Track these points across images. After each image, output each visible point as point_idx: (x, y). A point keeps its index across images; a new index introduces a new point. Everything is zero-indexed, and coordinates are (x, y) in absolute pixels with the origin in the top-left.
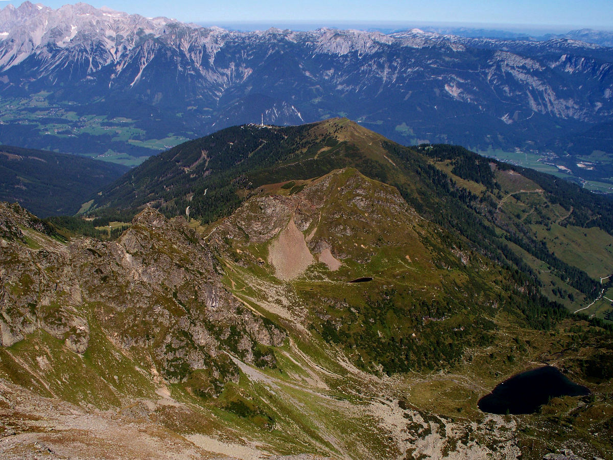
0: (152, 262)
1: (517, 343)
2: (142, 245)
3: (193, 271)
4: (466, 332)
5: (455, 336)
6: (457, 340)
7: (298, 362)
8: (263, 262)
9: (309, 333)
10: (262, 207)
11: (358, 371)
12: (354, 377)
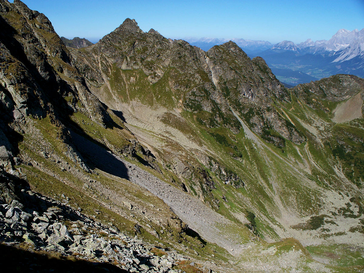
0: (219, 64)
2: (216, 54)
3: (240, 74)
7: (302, 155)
8: (328, 111)
9: (323, 146)
10: (341, 81)
11: (345, 178)
12: (337, 178)
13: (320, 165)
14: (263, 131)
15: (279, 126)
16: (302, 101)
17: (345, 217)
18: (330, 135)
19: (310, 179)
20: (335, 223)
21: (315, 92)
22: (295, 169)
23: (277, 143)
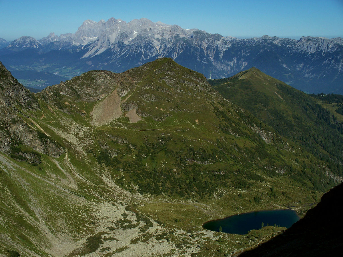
1: (272, 191)
4: (225, 176)
5: (213, 177)
6: (215, 180)
7: (64, 169)
8: (85, 114)
9: (86, 154)
10: (94, 78)
11: (116, 186)
12: (107, 188)
13: (86, 177)
14: (11, 148)
15: (31, 139)
16: (53, 107)
17: (123, 230)
18: (92, 141)
19: (77, 195)
20: (115, 239)
21: (68, 94)
22: (58, 186)
23: (31, 160)
